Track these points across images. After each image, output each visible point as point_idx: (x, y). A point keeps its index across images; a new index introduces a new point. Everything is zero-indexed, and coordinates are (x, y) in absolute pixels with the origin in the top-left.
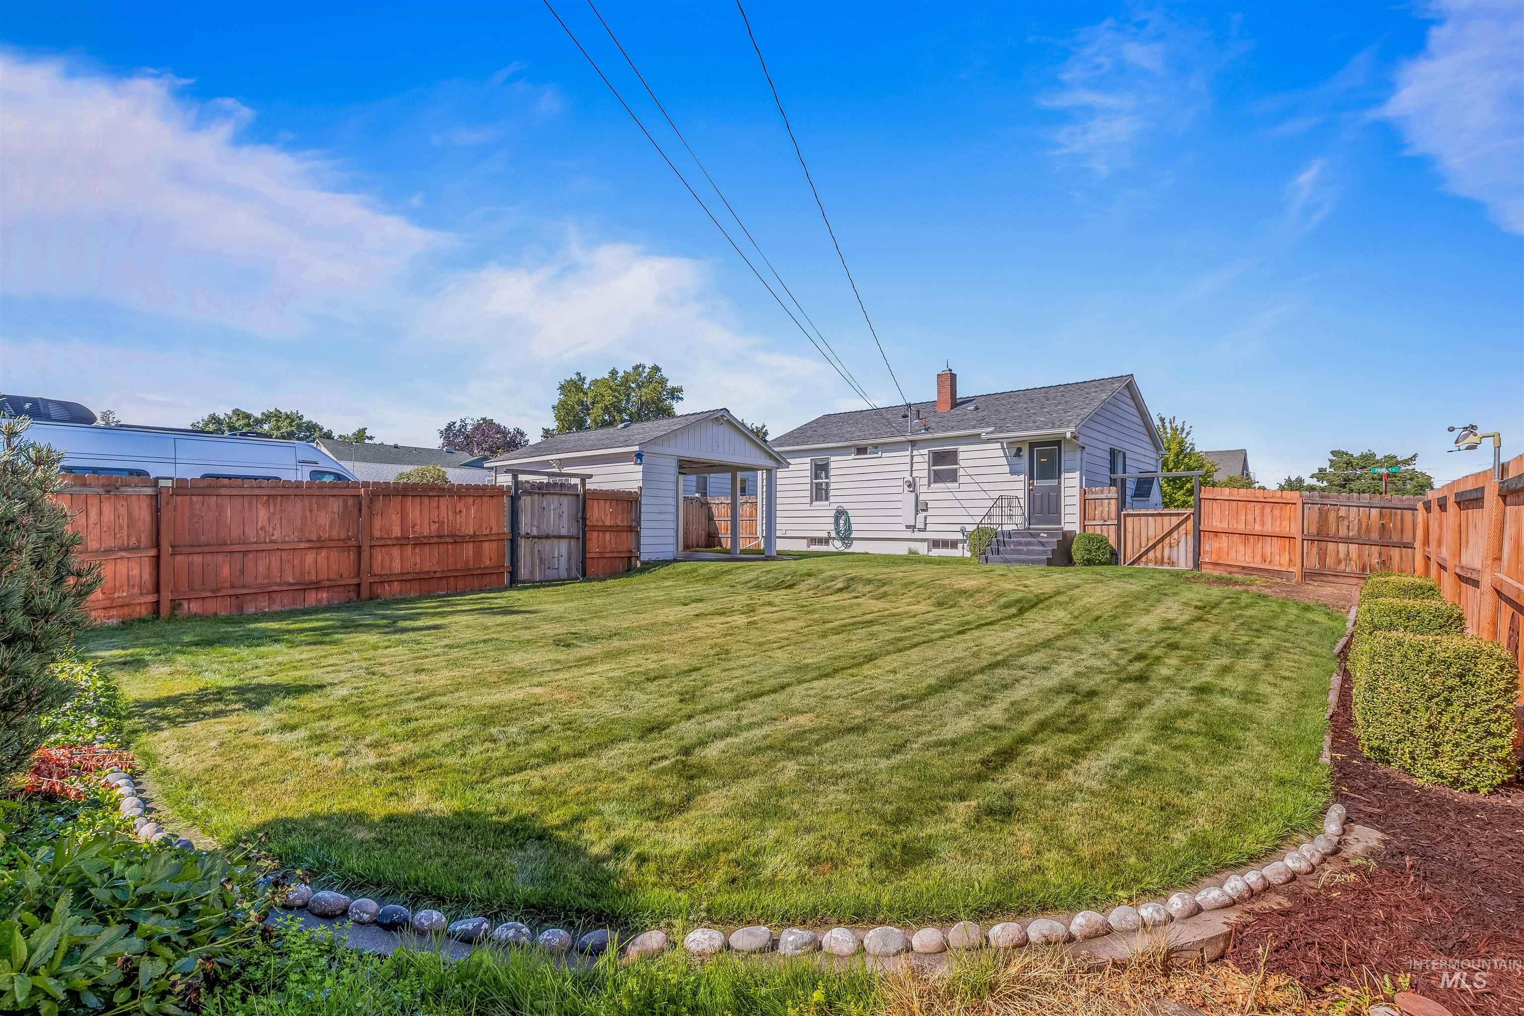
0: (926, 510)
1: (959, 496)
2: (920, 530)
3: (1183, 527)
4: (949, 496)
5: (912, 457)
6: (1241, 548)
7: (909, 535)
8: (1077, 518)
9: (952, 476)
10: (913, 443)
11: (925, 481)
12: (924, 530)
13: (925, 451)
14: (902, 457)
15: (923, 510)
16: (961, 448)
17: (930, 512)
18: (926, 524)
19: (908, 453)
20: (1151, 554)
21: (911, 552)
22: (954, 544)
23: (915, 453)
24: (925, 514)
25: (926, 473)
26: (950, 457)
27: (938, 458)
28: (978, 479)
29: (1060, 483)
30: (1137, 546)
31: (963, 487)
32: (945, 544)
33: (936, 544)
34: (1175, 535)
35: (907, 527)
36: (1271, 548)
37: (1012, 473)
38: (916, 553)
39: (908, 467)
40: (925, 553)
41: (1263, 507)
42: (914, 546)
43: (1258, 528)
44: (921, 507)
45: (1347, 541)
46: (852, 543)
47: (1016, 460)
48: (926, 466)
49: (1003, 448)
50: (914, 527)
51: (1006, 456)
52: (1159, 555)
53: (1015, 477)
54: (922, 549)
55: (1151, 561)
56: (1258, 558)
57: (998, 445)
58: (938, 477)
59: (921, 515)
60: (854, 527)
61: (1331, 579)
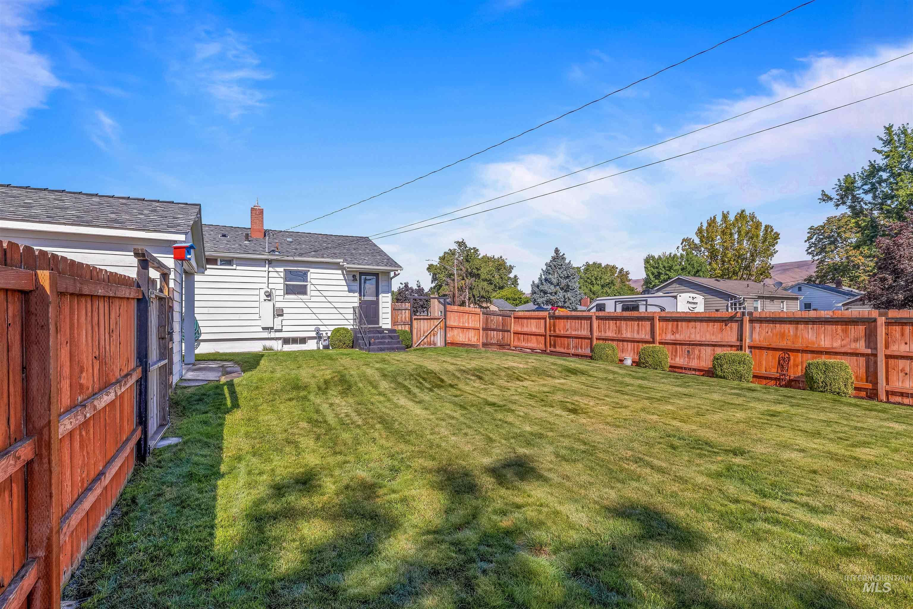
0: (282, 315)
1: (310, 305)
2: (277, 331)
3: (439, 325)
4: (302, 305)
5: (269, 272)
6: (461, 335)
7: (265, 335)
8: (389, 321)
9: (302, 290)
10: (270, 262)
11: (282, 292)
12: (281, 331)
13: (282, 269)
14: (261, 272)
15: (278, 315)
16: (312, 270)
17: (285, 316)
18: (282, 326)
19: (266, 269)
20: (425, 340)
21: (265, 348)
22: (303, 341)
23: (271, 269)
24: (280, 318)
25: (281, 286)
26: (304, 276)
27: (289, 275)
28: (325, 294)
29: (378, 300)
30: (419, 336)
31: (313, 299)
32: (295, 341)
33: (286, 341)
34: (436, 329)
35: (264, 329)
36: (471, 333)
37: (350, 291)
38: (271, 349)
39: (265, 280)
40: (280, 348)
41: (468, 316)
42: (268, 343)
43: (467, 325)
44: (279, 313)
45: (494, 330)
46: (199, 345)
47: (352, 283)
48: (282, 281)
49: (343, 274)
50: (272, 328)
51: (345, 280)
52: (429, 340)
53: (351, 294)
54: (277, 346)
55: (425, 344)
56: (467, 340)
57: (340, 272)
58: (289, 290)
59: (278, 320)
60: (203, 330)
61: (490, 346)
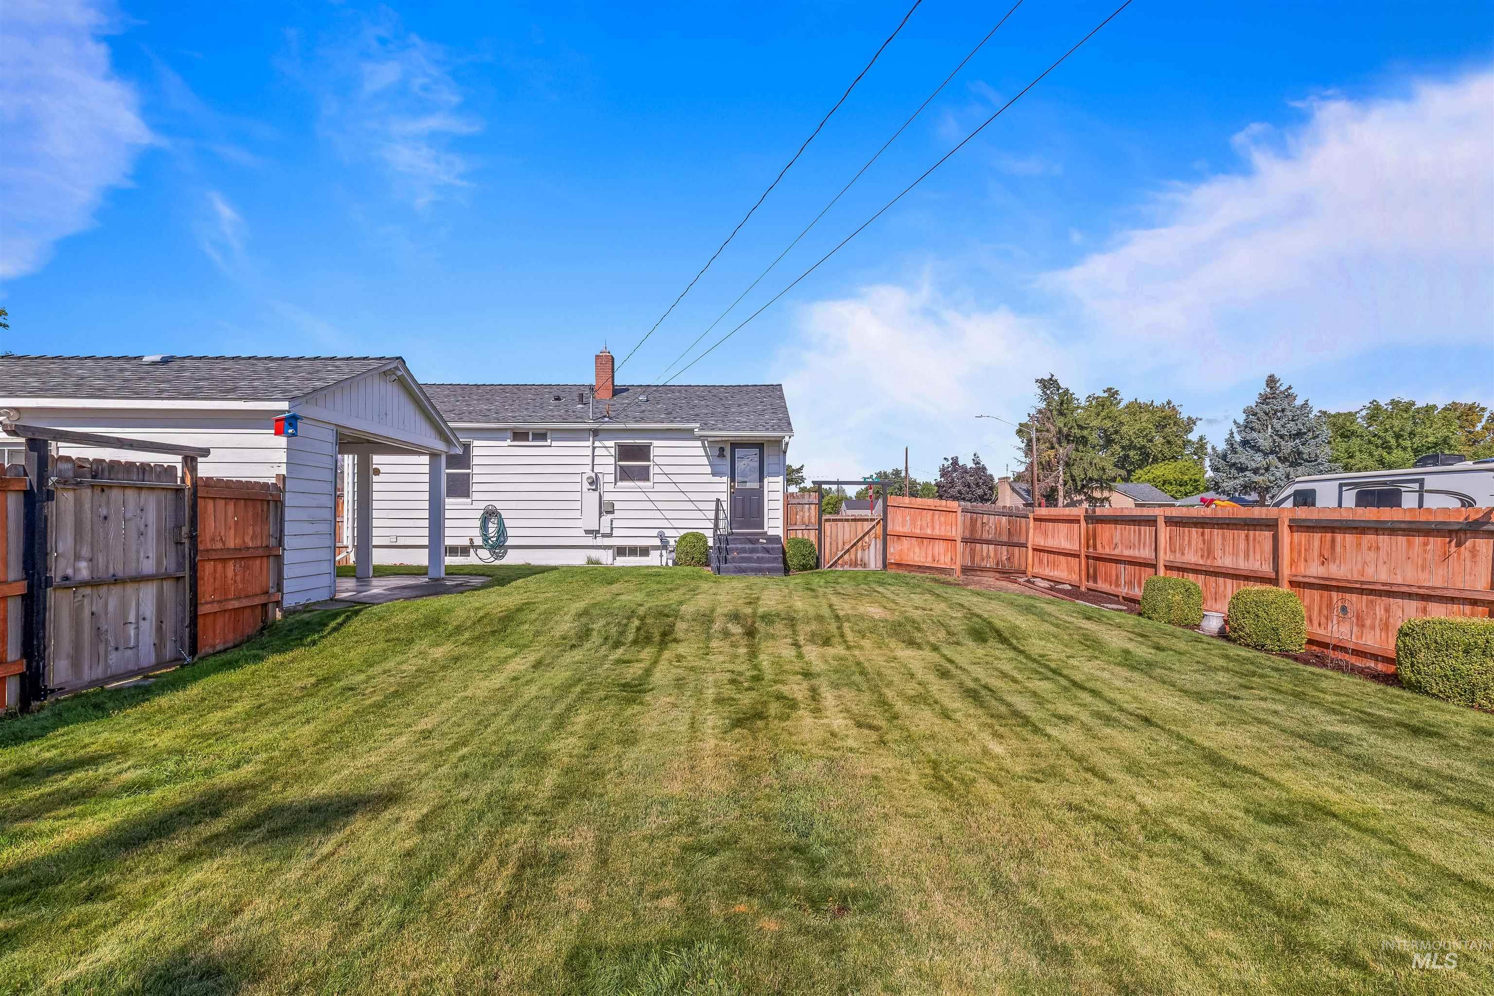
0: (612, 512)
1: (653, 497)
2: (604, 536)
3: (873, 531)
4: (642, 496)
5: (594, 448)
6: (917, 550)
7: (590, 541)
8: (780, 523)
9: (643, 475)
10: (596, 433)
11: (612, 478)
12: (610, 535)
13: (611, 443)
14: (583, 447)
15: (608, 512)
16: (656, 443)
17: (617, 514)
18: (612, 529)
19: (589, 443)
20: (846, 557)
21: (590, 561)
22: (644, 551)
23: (597, 444)
24: (610, 516)
25: (612, 469)
26: (642, 453)
27: (625, 452)
28: (675, 479)
29: (762, 487)
30: (834, 550)
31: (658, 487)
32: (633, 551)
33: (621, 551)
34: (866, 539)
35: (587, 532)
36: (939, 548)
37: (714, 474)
38: (598, 562)
39: (589, 460)
40: (610, 561)
41: (933, 515)
42: (594, 554)
43: (929, 531)
44: (606, 509)
45: (988, 542)
46: (506, 553)
47: (718, 461)
48: (612, 460)
49: (704, 447)
50: (598, 532)
51: (707, 456)
52: (853, 557)
53: (717, 479)
54: (606, 558)
55: (846, 563)
56: (930, 559)
57: (699, 443)
58: (625, 474)
59: (607, 518)
60: (511, 533)
61: (979, 573)
